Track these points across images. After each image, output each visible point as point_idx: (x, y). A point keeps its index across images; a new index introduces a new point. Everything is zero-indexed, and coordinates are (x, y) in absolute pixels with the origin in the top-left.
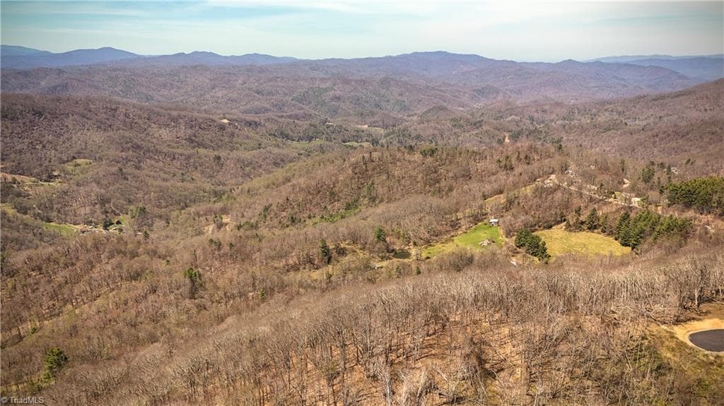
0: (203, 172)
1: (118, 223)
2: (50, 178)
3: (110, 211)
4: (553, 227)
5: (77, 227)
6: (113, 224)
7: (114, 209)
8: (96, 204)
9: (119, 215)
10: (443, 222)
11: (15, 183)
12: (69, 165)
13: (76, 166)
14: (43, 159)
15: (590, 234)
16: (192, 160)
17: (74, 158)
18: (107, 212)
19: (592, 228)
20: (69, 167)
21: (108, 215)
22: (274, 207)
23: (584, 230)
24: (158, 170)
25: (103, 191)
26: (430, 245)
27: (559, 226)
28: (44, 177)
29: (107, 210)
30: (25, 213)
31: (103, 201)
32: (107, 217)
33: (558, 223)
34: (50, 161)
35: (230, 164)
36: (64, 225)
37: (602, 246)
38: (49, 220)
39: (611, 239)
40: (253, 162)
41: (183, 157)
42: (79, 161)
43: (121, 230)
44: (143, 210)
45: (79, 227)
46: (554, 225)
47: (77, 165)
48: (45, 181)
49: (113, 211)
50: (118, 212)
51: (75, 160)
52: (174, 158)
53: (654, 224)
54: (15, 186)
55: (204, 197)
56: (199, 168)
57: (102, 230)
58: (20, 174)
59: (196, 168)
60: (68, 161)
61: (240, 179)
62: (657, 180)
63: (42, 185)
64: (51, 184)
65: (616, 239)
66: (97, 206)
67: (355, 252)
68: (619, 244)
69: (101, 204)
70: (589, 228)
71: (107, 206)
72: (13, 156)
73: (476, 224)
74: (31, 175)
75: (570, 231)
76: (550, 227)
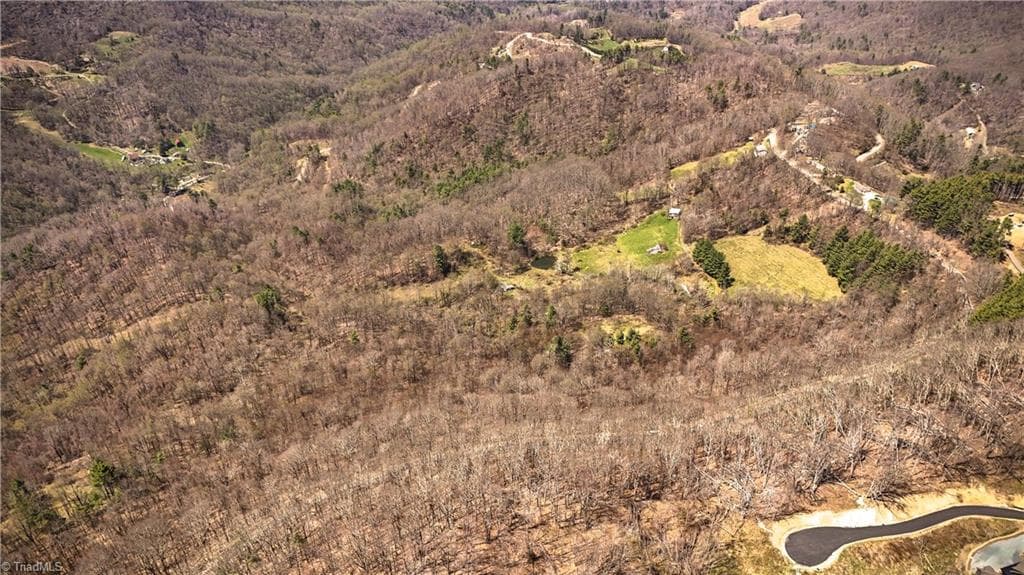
0: (295, 50)
1: (181, 144)
2: (79, 66)
3: (167, 125)
4: (749, 233)
5: (126, 150)
6: (173, 146)
7: (173, 122)
8: (147, 114)
9: (181, 132)
10: (608, 209)
11: (32, 76)
12: (103, 43)
13: (112, 45)
14: (66, 33)
15: (794, 249)
16: (278, 30)
17: (109, 30)
18: (163, 128)
19: (799, 241)
20: (103, 47)
21: (165, 131)
22: (387, 146)
23: (787, 242)
24: (229, 50)
25: (154, 95)
26: (584, 246)
27: (757, 231)
28: (71, 63)
29: (163, 124)
30: (52, 128)
31: (156, 110)
32: (164, 135)
33: (757, 225)
34: (76, 37)
35: (334, 33)
36: (107, 148)
37: (804, 271)
38: (86, 140)
39: (819, 261)
40: (368, 31)
41: (265, 25)
42: (117, 35)
43: (185, 158)
44: (212, 128)
45: (129, 151)
46: (751, 229)
47: (114, 43)
48: (73, 71)
49: (171, 126)
50: (178, 127)
51: (110, 34)
52: (252, 26)
53: (873, 254)
54: (32, 79)
55: (297, 99)
56: (289, 44)
57: (159, 156)
58: (37, 59)
59: (285, 43)
60: (101, 36)
61: (349, 62)
62: (921, 142)
63: (70, 78)
64: (81, 75)
65: (825, 263)
66: (149, 117)
67: (482, 259)
68: (826, 271)
69: (154, 114)
70: (794, 241)
71: (162, 117)
72: (21, 29)
73: (651, 213)
74: (53, 60)
75: (769, 242)
76: (744, 232)
